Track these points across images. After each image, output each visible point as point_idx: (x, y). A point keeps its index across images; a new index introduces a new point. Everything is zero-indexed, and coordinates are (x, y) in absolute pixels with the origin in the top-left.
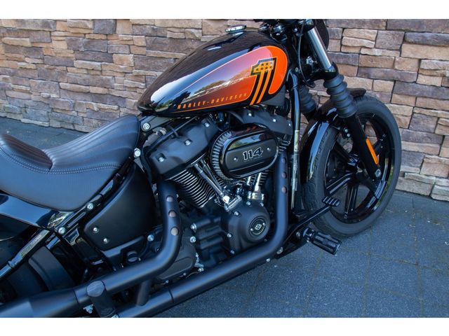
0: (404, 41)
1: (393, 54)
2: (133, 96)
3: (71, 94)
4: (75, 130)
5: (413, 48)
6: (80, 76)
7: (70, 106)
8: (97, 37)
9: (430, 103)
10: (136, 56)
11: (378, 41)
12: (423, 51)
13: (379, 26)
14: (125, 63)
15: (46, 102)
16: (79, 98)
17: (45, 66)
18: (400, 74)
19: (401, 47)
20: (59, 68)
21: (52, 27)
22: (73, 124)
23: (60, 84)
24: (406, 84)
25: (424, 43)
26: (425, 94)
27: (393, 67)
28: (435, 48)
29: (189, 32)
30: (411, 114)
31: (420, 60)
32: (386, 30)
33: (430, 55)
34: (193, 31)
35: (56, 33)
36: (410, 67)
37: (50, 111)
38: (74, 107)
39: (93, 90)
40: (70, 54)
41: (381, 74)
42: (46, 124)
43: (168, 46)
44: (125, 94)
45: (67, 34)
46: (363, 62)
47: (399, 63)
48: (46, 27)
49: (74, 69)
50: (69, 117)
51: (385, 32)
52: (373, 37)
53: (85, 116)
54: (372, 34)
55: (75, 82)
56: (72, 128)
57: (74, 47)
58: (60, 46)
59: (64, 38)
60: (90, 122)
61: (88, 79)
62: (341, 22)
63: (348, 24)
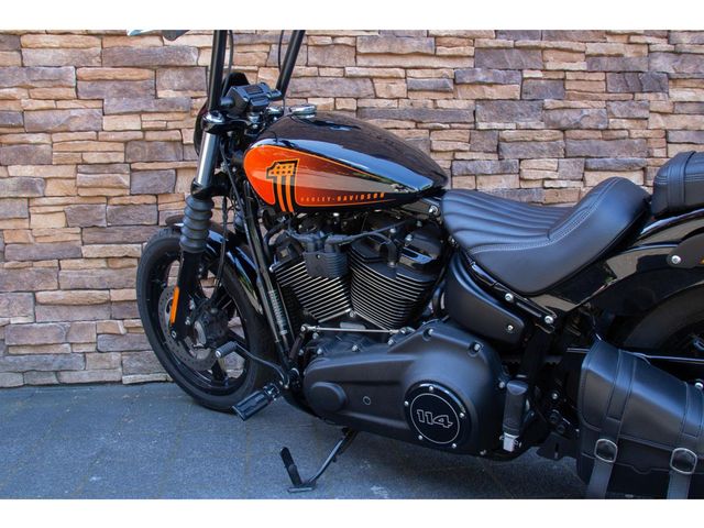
1: (577, 185)
3: (64, 310)
4: (60, 384)
5: (596, 176)
7: (58, 335)
8: (135, 200)
11: (560, 171)
13: (558, 155)
16: (80, 316)
17: (7, 265)
19: (583, 177)
20: (40, 265)
21: (40, 189)
22: (57, 373)
23: (38, 294)
32: (565, 157)
35: (44, 201)
38: (67, 335)
39: (116, 295)
40: (72, 236)
45: (69, 200)
46: (548, 197)
48: (25, 190)
49: (78, 261)
50: (50, 358)
51: (566, 160)
52: (555, 166)
53: (92, 349)
54: (552, 163)
55: (80, 286)
56: (55, 381)
57: (82, 221)
58: (49, 223)
59: (61, 209)
60: (104, 360)
61: (109, 277)
62: (517, 153)
63: (525, 154)
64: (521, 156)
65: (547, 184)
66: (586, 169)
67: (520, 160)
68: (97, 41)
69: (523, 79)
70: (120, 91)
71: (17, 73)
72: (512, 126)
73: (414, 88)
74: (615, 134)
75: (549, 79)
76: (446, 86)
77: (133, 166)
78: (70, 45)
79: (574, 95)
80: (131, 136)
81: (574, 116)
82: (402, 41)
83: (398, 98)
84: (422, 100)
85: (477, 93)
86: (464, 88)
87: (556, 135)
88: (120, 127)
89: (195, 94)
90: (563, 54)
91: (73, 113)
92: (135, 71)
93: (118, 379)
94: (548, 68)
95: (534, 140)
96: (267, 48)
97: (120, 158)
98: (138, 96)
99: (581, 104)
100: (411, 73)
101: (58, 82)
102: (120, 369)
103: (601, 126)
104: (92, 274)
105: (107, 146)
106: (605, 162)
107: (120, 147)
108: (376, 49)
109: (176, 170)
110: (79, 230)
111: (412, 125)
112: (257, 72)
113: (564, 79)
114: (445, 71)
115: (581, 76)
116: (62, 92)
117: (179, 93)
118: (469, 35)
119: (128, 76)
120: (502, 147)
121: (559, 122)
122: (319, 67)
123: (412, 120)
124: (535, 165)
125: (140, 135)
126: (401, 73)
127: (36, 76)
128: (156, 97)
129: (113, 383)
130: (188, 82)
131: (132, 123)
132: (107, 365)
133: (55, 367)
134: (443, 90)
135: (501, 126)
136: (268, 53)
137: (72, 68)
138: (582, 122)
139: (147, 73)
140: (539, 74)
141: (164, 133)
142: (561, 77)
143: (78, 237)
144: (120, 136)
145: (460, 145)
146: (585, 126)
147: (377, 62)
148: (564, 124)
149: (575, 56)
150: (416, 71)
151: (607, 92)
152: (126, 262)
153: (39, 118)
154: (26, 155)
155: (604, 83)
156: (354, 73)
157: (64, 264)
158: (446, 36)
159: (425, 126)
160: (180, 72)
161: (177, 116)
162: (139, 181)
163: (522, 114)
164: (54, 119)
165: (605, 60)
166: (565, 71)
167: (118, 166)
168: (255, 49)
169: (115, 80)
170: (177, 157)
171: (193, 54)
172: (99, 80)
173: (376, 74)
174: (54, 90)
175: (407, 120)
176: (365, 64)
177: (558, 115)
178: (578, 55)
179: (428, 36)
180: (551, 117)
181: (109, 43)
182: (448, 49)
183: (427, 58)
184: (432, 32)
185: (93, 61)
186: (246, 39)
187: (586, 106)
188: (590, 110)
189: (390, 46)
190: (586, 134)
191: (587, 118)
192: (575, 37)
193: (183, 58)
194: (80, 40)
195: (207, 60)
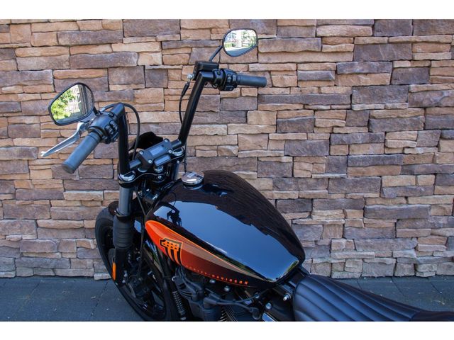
1: (432, 150)
3: (55, 232)
4: (56, 276)
5: (450, 144)
7: (53, 248)
8: (98, 162)
11: (419, 141)
13: (418, 128)
15: (14, 246)
16: (66, 237)
17: (17, 202)
18: (441, 167)
19: (438, 144)
20: (38, 203)
21: (34, 154)
22: (53, 269)
23: (38, 221)
24: (447, 176)
27: (433, 161)
29: (224, 149)
32: (424, 129)
34: (229, 147)
35: (38, 162)
36: (449, 160)
37: (17, 256)
38: (58, 248)
40: (58, 184)
41: (423, 170)
42: (12, 274)
43: (195, 166)
45: (54, 161)
46: (406, 160)
47: (439, 158)
48: (25, 155)
49: (62, 201)
50: (48, 261)
51: (424, 132)
52: (415, 137)
53: (74, 256)
54: (413, 135)
55: (64, 218)
56: (53, 274)
57: (63, 176)
58: (41, 176)
59: (49, 167)
60: (82, 263)
61: (83, 212)
62: (384, 127)
63: (391, 128)
64: (387, 130)
65: (407, 151)
66: (442, 137)
67: (386, 133)
68: (66, 50)
69: (394, 69)
71: (15, 76)
72: (382, 106)
73: (303, 79)
75: (417, 67)
76: (329, 76)
78: (47, 54)
79: (438, 80)
81: (435, 97)
82: (295, 42)
83: (290, 87)
84: (309, 88)
85: (354, 81)
86: (344, 78)
87: (418, 112)
89: (136, 87)
90: (430, 46)
92: (93, 71)
93: (91, 275)
94: (416, 59)
95: (398, 117)
96: (188, 51)
99: (443, 87)
100: (301, 67)
101: (41, 81)
102: (93, 270)
104: (71, 210)
108: (273, 49)
110: (61, 182)
111: (301, 107)
112: (182, 69)
113: (429, 67)
114: (328, 65)
115: (445, 64)
116: (44, 88)
117: (125, 87)
118: (350, 35)
119: (88, 76)
120: (371, 123)
121: (422, 102)
122: (228, 64)
123: (301, 103)
124: (398, 137)
126: (293, 67)
127: (27, 78)
128: (109, 90)
129: (89, 277)
130: (131, 78)
132: (84, 267)
133: (52, 265)
134: (327, 79)
135: (372, 106)
136: (190, 54)
137: (50, 71)
138: (442, 102)
139: (102, 73)
140: (408, 64)
142: (427, 65)
143: (61, 186)
145: (338, 122)
146: (444, 104)
147: (274, 59)
148: (426, 103)
149: (441, 47)
150: (305, 65)
152: (93, 204)
153: (30, 106)
154: (24, 131)
156: (255, 69)
157: (53, 202)
158: (331, 36)
159: (310, 107)
160: (125, 71)
162: (99, 149)
163: (390, 96)
164: (40, 107)
166: (431, 60)
168: (180, 51)
171: (133, 58)
172: (69, 79)
173: (273, 69)
174: (39, 86)
175: (296, 103)
176: (265, 61)
177: (421, 96)
178: (444, 46)
179: (316, 36)
180: (415, 98)
181: (74, 51)
182: (332, 47)
183: (315, 54)
184: (320, 34)
185: (64, 65)
186: (173, 45)
187: (447, 88)
188: (451, 92)
189: (285, 47)
190: (444, 111)
191: (447, 99)
192: (443, 31)
193: (126, 61)
194: (55, 51)
195: (144, 61)
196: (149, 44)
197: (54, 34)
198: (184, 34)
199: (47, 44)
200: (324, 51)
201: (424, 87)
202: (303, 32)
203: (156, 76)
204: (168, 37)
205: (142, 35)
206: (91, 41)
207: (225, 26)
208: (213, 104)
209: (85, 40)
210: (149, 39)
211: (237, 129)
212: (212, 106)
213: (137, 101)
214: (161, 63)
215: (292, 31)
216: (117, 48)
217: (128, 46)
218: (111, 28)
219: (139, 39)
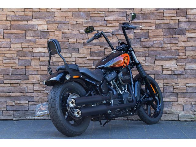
0: (155, 60)
1: (152, 65)
2: (38, 94)
5: (159, 62)
6: (6, 88)
8: (19, 67)
9: (169, 81)
10: (41, 75)
11: (146, 61)
12: (162, 63)
13: (146, 55)
14: (35, 79)
16: (2, 100)
18: (156, 72)
19: (155, 62)
24: (159, 75)
25: (162, 60)
26: (167, 78)
27: (153, 69)
28: (166, 61)
29: (70, 63)
30: (163, 86)
31: (162, 66)
32: (148, 56)
33: (165, 64)
34: (72, 62)
36: (159, 68)
39: (13, 94)
40: (1, 77)
41: (149, 73)
44: (34, 94)
47: (155, 68)
51: (148, 57)
52: (144, 59)
53: (5, 109)
55: (3, 91)
57: (4, 73)
60: (8, 113)
61: (11, 89)
68: (9, 22)
69: (134, 33)
70: (16, 37)
74: (165, 49)
75: (143, 32)
76: (109, 35)
77: (19, 58)
78: (2, 23)
79: (152, 37)
80: (19, 49)
81: (151, 43)
82: (96, 22)
84: (102, 40)
85: (119, 37)
87: (145, 49)
88: (16, 47)
89: (37, 38)
90: (148, 24)
91: (3, 43)
92: (20, 31)
93: (12, 119)
94: (143, 29)
97: (15, 55)
98: (21, 38)
99: (154, 39)
102: (13, 116)
103: (160, 46)
105: (12, 52)
106: (161, 57)
107: (16, 52)
109: (31, 59)
110: (3, 75)
111: (100, 47)
112: (54, 32)
113: (148, 32)
114: (109, 31)
117: (32, 38)
118: (117, 20)
119: (18, 33)
122: (72, 30)
125: (21, 49)
128: (26, 39)
129: (10, 120)
130: (35, 34)
131: (19, 46)
134: (109, 37)
136: (58, 26)
137: (2, 30)
138: (154, 45)
139: (23, 32)
140: (140, 31)
141: (28, 49)
143: (3, 77)
144: (16, 49)
146: (155, 46)
148: (147, 46)
149: (152, 24)
151: (163, 35)
152: (16, 85)
155: (162, 32)
156: (82, 32)
158: (110, 20)
159: (103, 47)
160: (33, 31)
161: (32, 44)
162: (20, 62)
163: (134, 43)
165: (162, 25)
166: (148, 29)
167: (15, 58)
168: (54, 25)
169: (14, 33)
170: (31, 55)
171: (36, 27)
172: (10, 33)
175: (98, 45)
177: (146, 43)
178: (153, 24)
179: (105, 20)
180: (143, 44)
181: (13, 23)
182: (111, 24)
183: (104, 27)
184: (106, 19)
185: (8, 28)
186: (51, 22)
187: (155, 40)
188: (157, 41)
189: (93, 24)
190: (156, 49)
191: (156, 44)
192: (152, 18)
193: (33, 28)
194: (5, 22)
195: (40, 28)
196: (42, 22)
197: (5, 16)
198: (56, 19)
199: (2, 19)
200: (107, 26)
201: (147, 40)
202: (100, 19)
203: (45, 34)
204: (50, 19)
205: (40, 18)
206: (20, 19)
207: (71, 16)
208: (66, 45)
209: (18, 19)
210: (42, 20)
211: (75, 55)
212: (65, 46)
213: (37, 43)
214: (47, 29)
215: (96, 18)
216: (30, 22)
217: (35, 22)
218: (28, 15)
219: (38, 20)
